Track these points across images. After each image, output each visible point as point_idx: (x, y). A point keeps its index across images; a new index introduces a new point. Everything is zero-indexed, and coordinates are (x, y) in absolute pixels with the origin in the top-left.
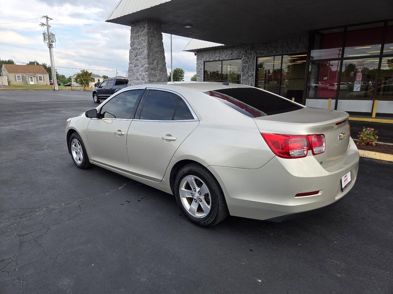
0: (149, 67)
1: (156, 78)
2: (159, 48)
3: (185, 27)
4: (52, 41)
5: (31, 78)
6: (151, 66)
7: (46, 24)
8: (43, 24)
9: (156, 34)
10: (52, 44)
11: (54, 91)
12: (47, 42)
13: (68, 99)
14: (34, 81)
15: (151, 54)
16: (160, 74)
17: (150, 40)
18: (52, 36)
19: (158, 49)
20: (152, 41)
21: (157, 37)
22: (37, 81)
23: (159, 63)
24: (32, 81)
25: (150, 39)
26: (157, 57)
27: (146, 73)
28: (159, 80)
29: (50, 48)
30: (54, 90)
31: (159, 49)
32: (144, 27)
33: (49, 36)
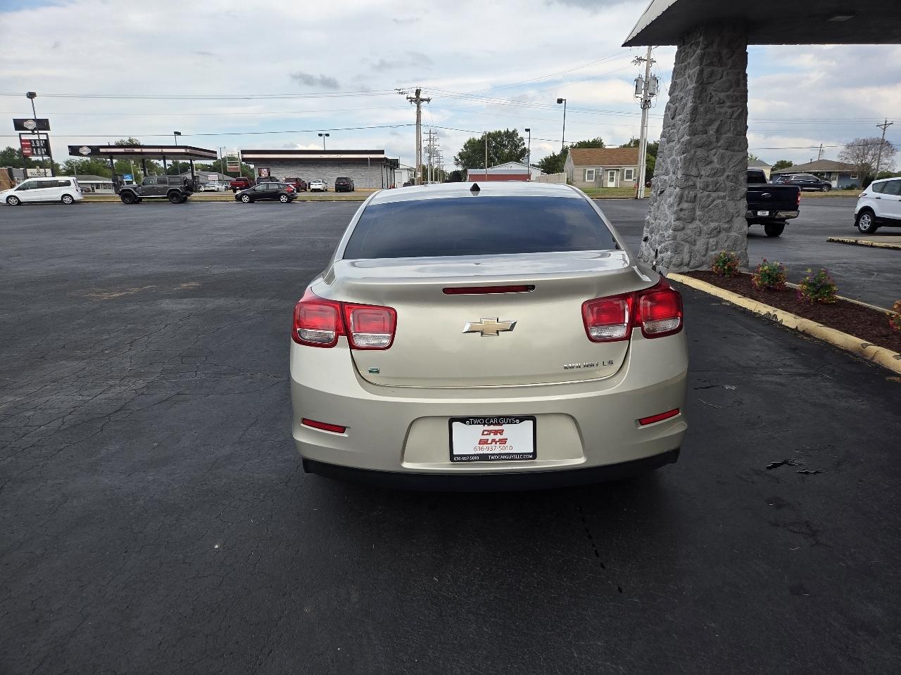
0: (689, 142)
1: (709, 167)
2: (732, 90)
3: (832, 20)
4: (651, 94)
5: (612, 174)
6: (698, 139)
7: (646, 58)
8: (640, 59)
9: (728, 56)
10: (649, 101)
11: (636, 201)
12: (641, 96)
13: (629, 217)
14: (617, 180)
15: (701, 109)
16: (722, 157)
17: (706, 73)
18: (652, 82)
19: (728, 93)
20: (712, 74)
21: (730, 62)
22: (622, 179)
23: (726, 128)
24: (612, 179)
25: (707, 71)
26: (720, 113)
27: (682, 157)
28: (715, 173)
29: (644, 108)
30: (637, 198)
31: (730, 93)
32: (697, 44)
33: (647, 84)
